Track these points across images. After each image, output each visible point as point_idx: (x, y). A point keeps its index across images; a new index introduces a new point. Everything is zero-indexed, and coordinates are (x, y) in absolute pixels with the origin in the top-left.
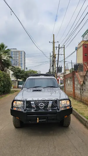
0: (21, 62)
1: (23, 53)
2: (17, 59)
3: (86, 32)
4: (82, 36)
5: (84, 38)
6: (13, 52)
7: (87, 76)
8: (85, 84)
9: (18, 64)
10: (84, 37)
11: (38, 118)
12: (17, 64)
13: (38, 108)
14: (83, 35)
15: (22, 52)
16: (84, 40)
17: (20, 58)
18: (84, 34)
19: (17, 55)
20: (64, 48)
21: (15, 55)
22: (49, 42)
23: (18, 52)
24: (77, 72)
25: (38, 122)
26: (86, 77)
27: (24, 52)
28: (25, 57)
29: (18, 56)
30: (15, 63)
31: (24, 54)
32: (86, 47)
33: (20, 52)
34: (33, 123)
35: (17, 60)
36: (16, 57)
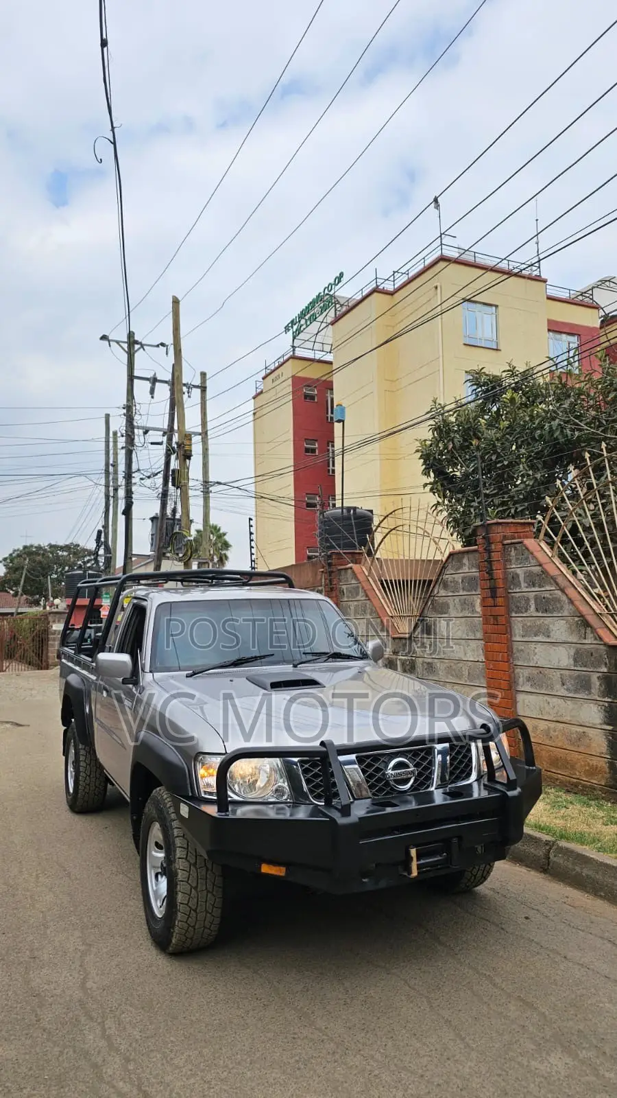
3: (313, 303)
4: (287, 329)
5: (297, 343)
7: (446, 586)
8: (428, 630)
10: (299, 331)
11: (413, 852)
13: (381, 790)
14: (293, 323)
16: (299, 353)
18: (302, 315)
20: (203, 389)
22: (104, 338)
24: (357, 562)
25: (415, 873)
26: (443, 593)
32: (312, 397)
34: (383, 884)
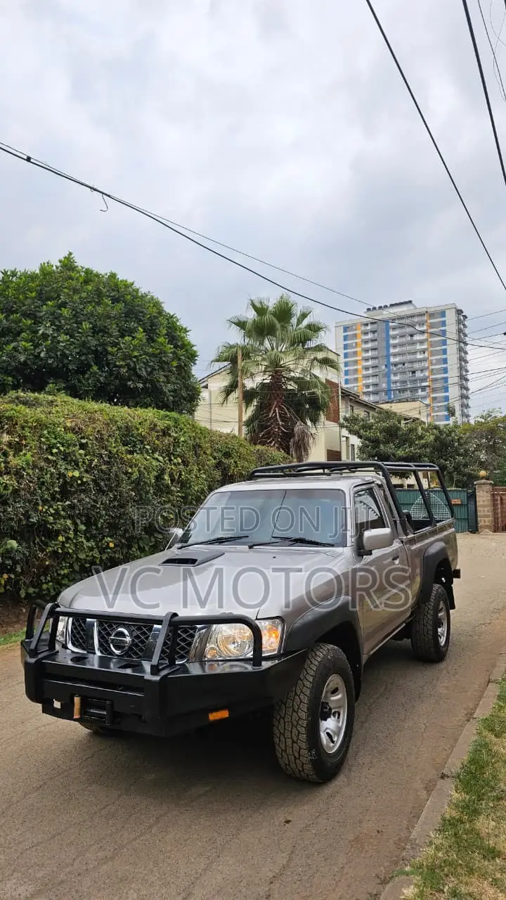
0: (438, 371)
1: (451, 318)
2: (419, 356)
6: (393, 320)
9: (423, 389)
12: (414, 390)
15: (443, 314)
17: (432, 354)
19: (417, 338)
21: (403, 340)
23: (421, 315)
25: (76, 716)
27: (459, 312)
28: (461, 341)
29: (422, 342)
30: (404, 382)
31: (459, 322)
33: (432, 315)
35: (416, 366)
36: (409, 348)
